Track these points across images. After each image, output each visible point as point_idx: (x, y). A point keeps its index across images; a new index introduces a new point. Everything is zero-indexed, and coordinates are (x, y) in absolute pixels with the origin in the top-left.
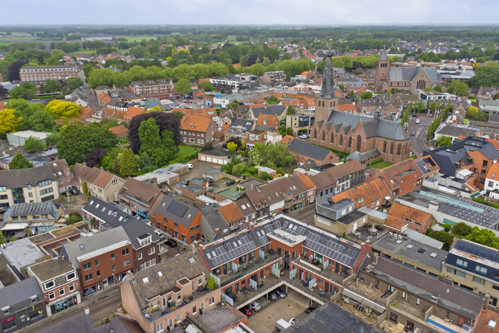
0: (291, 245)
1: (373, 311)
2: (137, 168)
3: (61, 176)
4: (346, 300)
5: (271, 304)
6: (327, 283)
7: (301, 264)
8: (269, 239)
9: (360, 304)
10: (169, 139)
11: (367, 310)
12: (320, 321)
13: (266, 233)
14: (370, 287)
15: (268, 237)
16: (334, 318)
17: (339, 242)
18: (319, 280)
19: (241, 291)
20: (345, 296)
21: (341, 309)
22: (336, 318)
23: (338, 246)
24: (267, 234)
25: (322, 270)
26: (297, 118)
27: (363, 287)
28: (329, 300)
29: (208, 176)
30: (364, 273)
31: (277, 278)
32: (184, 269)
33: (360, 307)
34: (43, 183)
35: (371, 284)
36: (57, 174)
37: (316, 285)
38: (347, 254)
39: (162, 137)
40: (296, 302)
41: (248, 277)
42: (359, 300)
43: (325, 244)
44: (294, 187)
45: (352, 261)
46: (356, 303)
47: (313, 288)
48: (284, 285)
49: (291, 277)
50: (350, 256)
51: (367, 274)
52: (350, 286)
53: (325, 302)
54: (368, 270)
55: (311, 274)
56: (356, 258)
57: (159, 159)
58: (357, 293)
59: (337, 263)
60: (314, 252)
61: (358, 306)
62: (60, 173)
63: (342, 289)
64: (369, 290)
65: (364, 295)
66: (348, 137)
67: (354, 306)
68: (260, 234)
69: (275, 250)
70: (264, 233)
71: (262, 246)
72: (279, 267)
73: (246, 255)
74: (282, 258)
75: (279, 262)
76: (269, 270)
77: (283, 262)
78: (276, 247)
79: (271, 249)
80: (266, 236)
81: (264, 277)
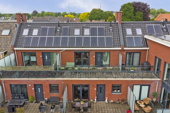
15: (146, 41)
31: (129, 112)
39: (135, 15)
68: (132, 32)
69: (152, 64)
70: (141, 34)
71: (125, 49)
72: (148, 97)
73: (90, 53)
74: (159, 79)
75: (149, 86)
76: (120, 92)
77: (160, 89)
78: (154, 59)
79: (147, 62)
80: (143, 38)
81: (106, 100)
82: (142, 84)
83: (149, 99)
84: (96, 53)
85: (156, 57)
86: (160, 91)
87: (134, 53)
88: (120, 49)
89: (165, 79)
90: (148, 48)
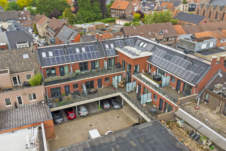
0: (133, 57)
1: (213, 144)
2: (73, 22)
3: (25, 19)
4: (179, 122)
5: (102, 112)
6: (161, 100)
7: (142, 78)
8: (117, 52)
9: (196, 130)
10: (97, 8)
11: (204, 142)
12: (132, 142)
13: (115, 47)
14: (215, 112)
15: (116, 51)
16: (152, 142)
17: (185, 57)
18: (154, 96)
19: (72, 94)
20: (178, 118)
21: (167, 132)
22: (155, 143)
23: (183, 62)
24: (116, 49)
25: (161, 85)
26: (188, 5)
27: (205, 111)
28: (156, 117)
29: (114, 29)
30: (210, 94)
31: (115, 89)
32: (14, 62)
33: (196, 135)
34: (10, 21)
35: (218, 109)
36: (22, 18)
37: (151, 100)
38: (192, 70)
39: (92, 5)
40: (128, 115)
41: (82, 82)
42: (196, 126)
43: (169, 59)
44: (166, 31)
45: (197, 78)
46: (191, 129)
47: (147, 103)
48: (119, 97)
49: (128, 90)
50: (195, 72)
51: (214, 95)
52: (187, 107)
53: (152, 119)
54: (216, 89)
55: (148, 89)
56: (202, 74)
57: (88, 18)
58: (194, 116)
59: (178, 80)
60: (157, 68)
61: (193, 132)
62: (24, 18)
63: (177, 109)
64: (213, 116)
65: (203, 121)
66: (222, 13)
67: (188, 132)
68: (109, 46)
69: (121, 64)
70: (113, 47)
71: (107, 57)
72: (122, 80)
73: (88, 63)
74: (126, 71)
75: (122, 75)
76: (109, 81)
77: (126, 76)
78: (122, 61)
79: (118, 63)
80: (115, 50)
81: (103, 86)
82: (118, 75)
83: (122, 81)
84: (91, 62)
85: (123, 60)
86: (126, 77)
87: (111, 59)
88: (104, 58)
89: (128, 71)
90: (118, 56)
